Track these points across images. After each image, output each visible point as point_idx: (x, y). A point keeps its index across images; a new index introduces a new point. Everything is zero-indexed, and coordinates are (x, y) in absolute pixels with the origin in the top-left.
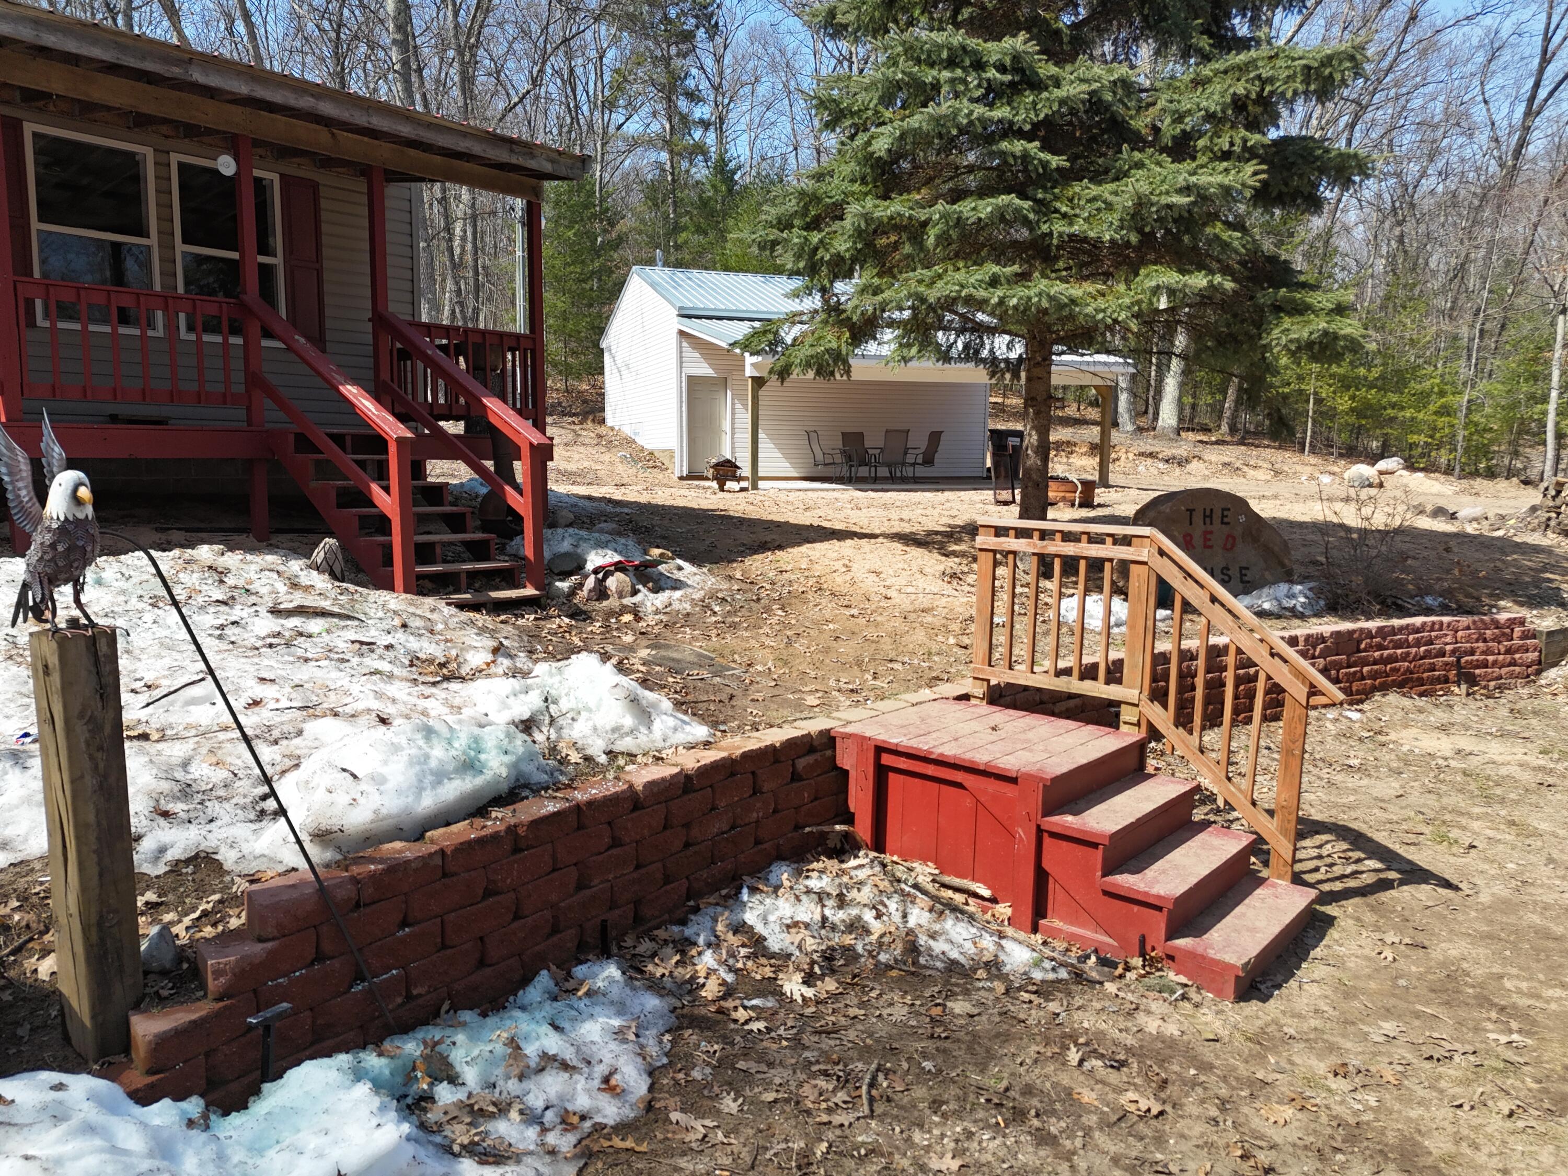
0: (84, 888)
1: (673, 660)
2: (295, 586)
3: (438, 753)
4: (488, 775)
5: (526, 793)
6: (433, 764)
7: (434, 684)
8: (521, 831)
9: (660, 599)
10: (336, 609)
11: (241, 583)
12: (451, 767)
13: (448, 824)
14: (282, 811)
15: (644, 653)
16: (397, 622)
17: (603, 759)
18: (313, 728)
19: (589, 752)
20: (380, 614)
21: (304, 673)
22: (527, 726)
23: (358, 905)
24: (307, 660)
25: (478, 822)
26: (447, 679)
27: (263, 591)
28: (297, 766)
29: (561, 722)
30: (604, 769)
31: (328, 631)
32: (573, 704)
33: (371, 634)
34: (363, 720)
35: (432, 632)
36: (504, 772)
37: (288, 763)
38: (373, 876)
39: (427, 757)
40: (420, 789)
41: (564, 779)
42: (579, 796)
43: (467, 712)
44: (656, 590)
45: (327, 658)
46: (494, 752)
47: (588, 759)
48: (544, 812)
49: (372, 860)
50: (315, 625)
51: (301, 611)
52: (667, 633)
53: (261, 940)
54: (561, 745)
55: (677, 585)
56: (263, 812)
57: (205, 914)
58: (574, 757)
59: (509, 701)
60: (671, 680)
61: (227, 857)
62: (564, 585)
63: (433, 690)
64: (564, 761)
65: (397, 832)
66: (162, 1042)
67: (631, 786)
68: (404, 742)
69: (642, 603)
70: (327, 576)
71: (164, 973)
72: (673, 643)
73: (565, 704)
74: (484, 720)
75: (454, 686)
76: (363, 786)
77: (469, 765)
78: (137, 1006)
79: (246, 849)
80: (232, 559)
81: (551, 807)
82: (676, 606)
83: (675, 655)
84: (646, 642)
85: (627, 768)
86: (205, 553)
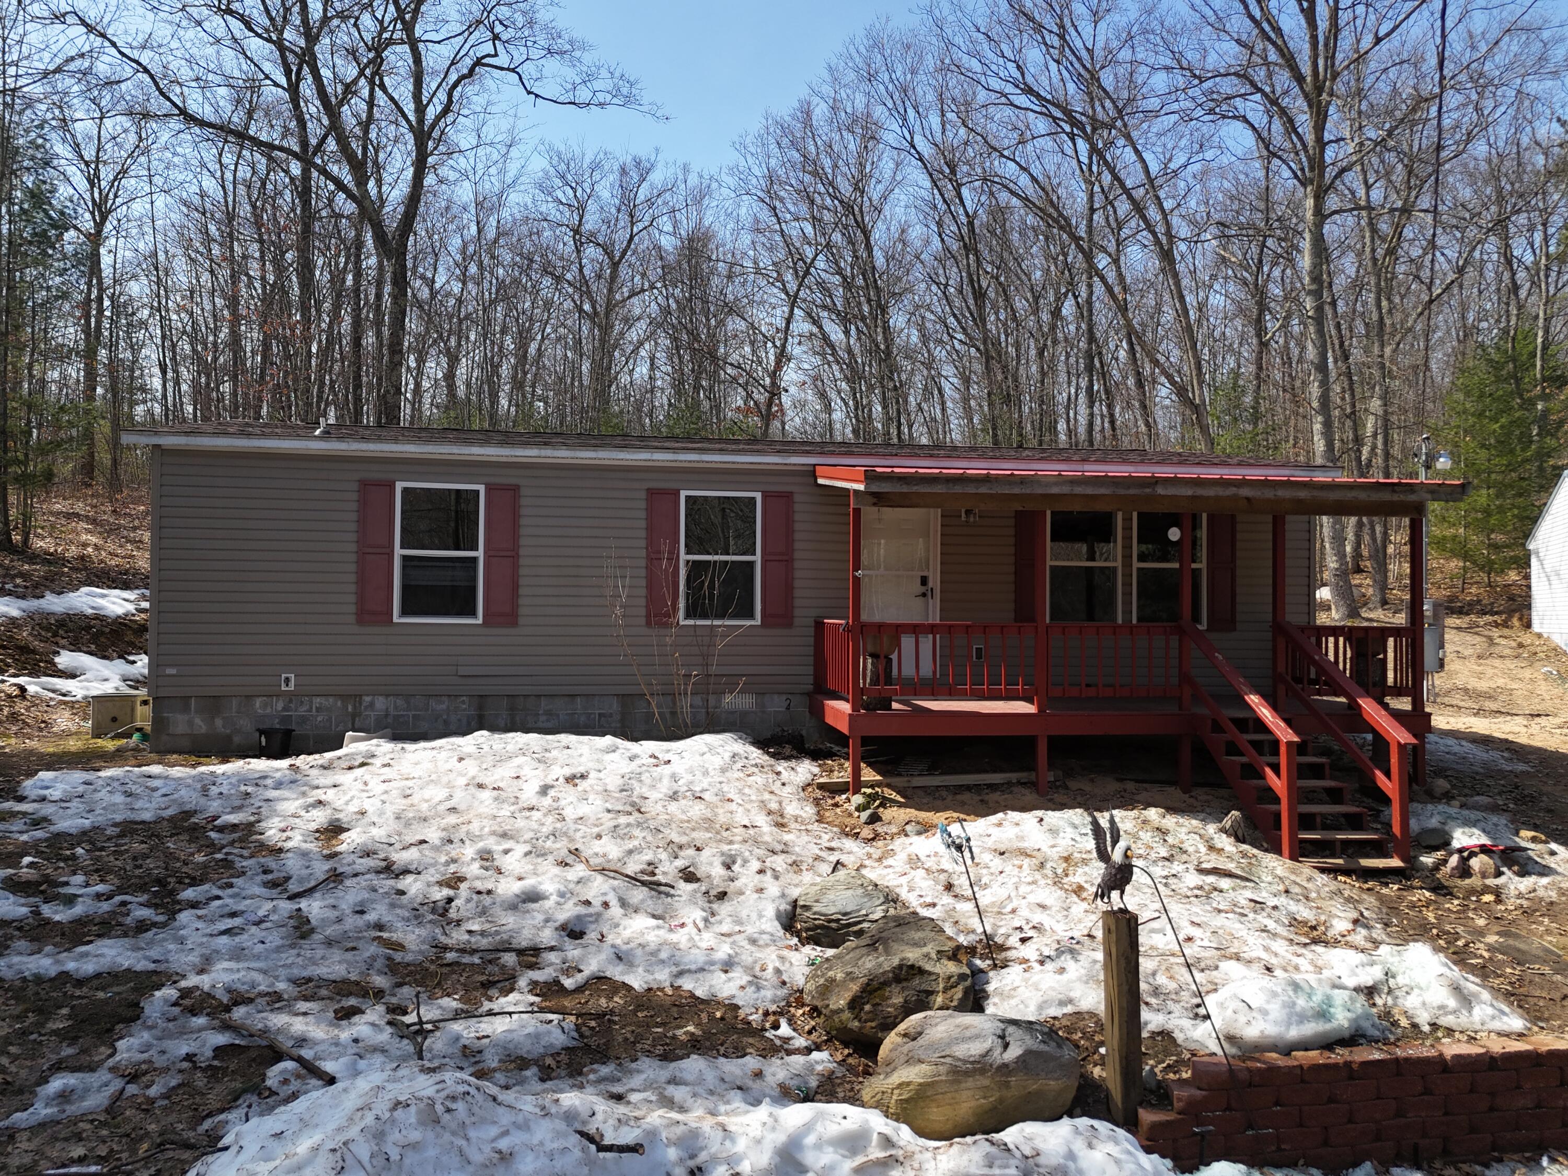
0: (1121, 1039)
1: (1519, 950)
2: (1211, 848)
3: (1301, 1002)
4: (1334, 1024)
5: (1362, 1041)
6: (1298, 1009)
7: (1305, 945)
8: (1355, 1066)
9: (1525, 883)
10: (1239, 873)
11: (1176, 842)
12: (1310, 1013)
13: (1306, 1050)
14: (1207, 1017)
15: (1492, 939)
16: (1281, 888)
17: (1426, 1028)
18: (1226, 966)
19: (1416, 1020)
20: (1270, 879)
21: (1219, 921)
22: (1370, 992)
23: (1250, 1085)
24: (1220, 911)
25: (1327, 1054)
26: (1315, 941)
27: (1191, 849)
28: (1216, 990)
29: (1397, 993)
30: (1425, 1036)
31: (1234, 889)
32: (1407, 982)
33: (1263, 895)
34: (1255, 966)
35: (1307, 898)
36: (1346, 1024)
37: (1211, 987)
38: (1259, 1069)
39: (1294, 1004)
40: (1289, 1025)
41: (1392, 1038)
42: (1399, 1052)
43: (1326, 973)
44: (1522, 874)
45: (1233, 912)
46: (1340, 1009)
47: (1415, 1026)
48: (1371, 1057)
49: (1259, 1061)
50: (1225, 883)
51: (1215, 871)
52: (1524, 922)
53: (1200, 1089)
54: (1395, 1011)
55: (1545, 871)
56: (1197, 1015)
57: (1169, 1066)
58: (1404, 1022)
59: (1358, 971)
60: (1509, 970)
61: (1179, 1036)
62: (1427, 860)
63: (1303, 951)
64: (1395, 1024)
65: (1274, 1048)
66: (1155, 1126)
67: (1441, 1055)
68: (1280, 991)
69: (1505, 886)
70: (1232, 839)
71: (1151, 1092)
72: (1524, 933)
73: (1401, 980)
74: (1337, 981)
75: (1319, 949)
76: (1255, 1014)
77: (1323, 1014)
78: (1141, 1104)
79: (1189, 1034)
80: (1170, 821)
81: (1377, 1056)
82: (1541, 893)
83: (1522, 946)
84: (1497, 928)
85: (1444, 1040)
86: (1153, 814)
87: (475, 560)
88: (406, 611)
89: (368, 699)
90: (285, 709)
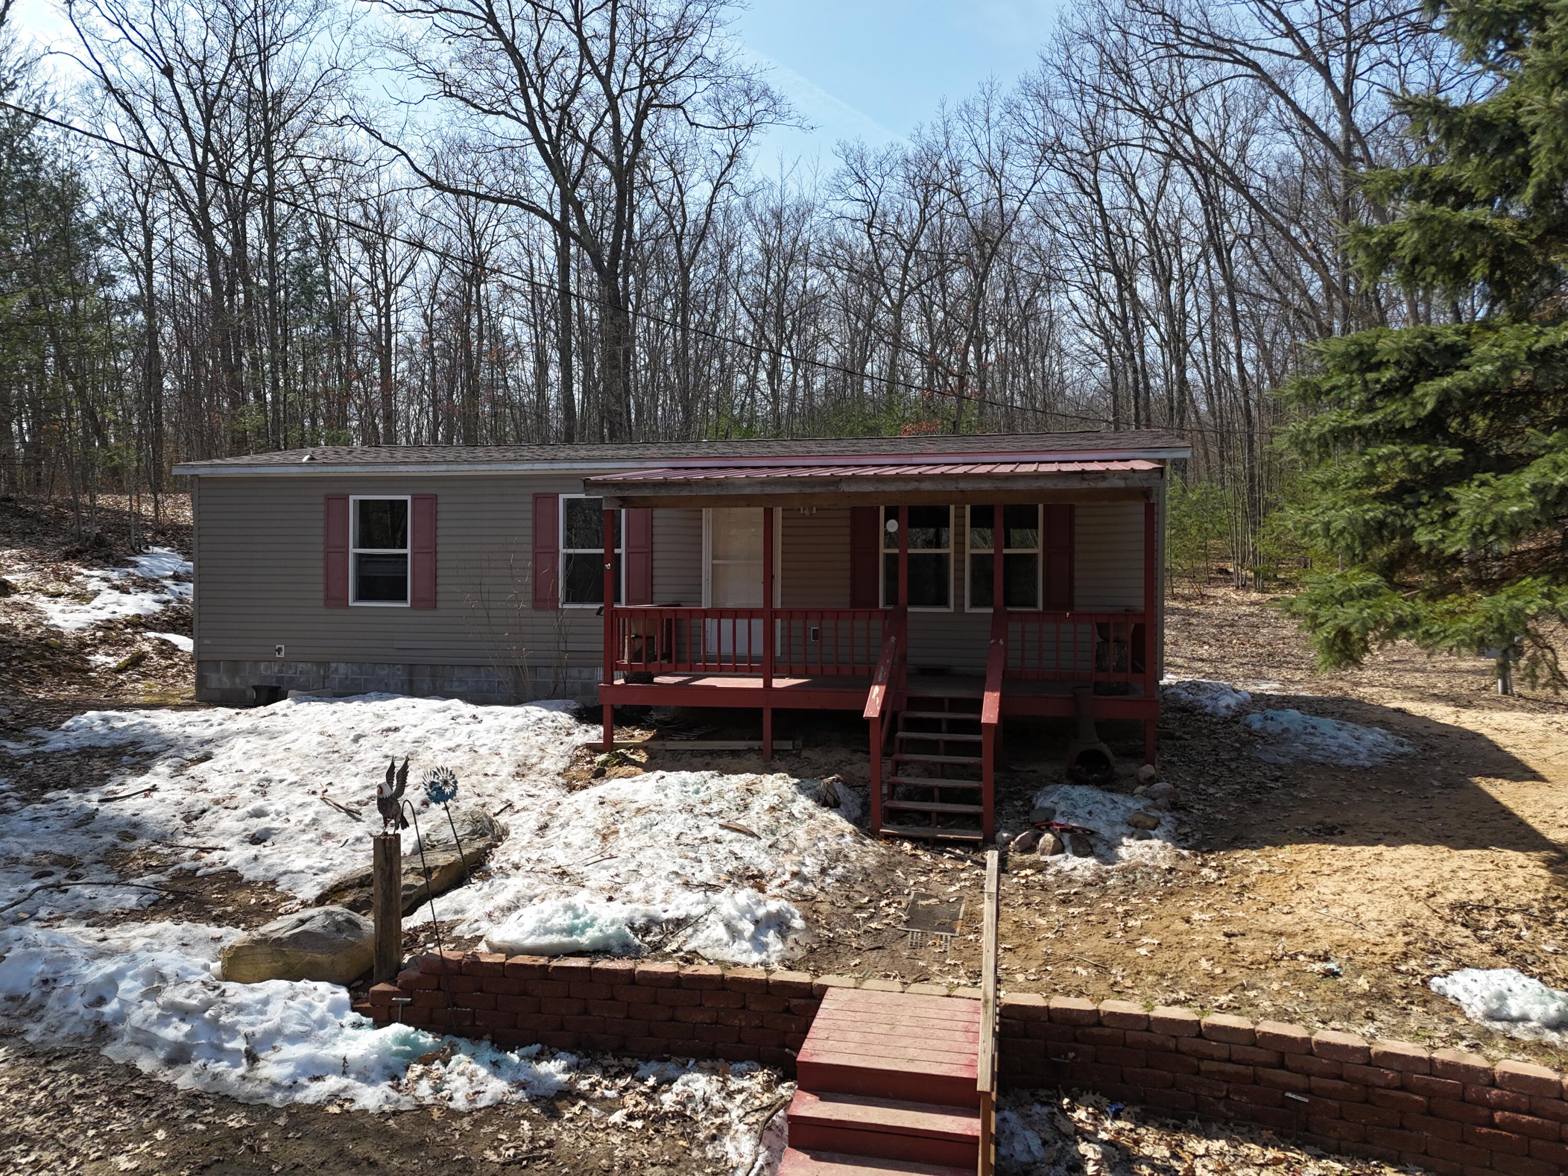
15: (929, 902)
16: (771, 843)
19: (684, 948)
35: (786, 853)
55: (1107, 853)
62: (1006, 835)
67: (632, 969)
68: (550, 910)
80: (773, 784)
87: (405, 555)
88: (360, 597)
89: (333, 665)
90: (280, 671)
